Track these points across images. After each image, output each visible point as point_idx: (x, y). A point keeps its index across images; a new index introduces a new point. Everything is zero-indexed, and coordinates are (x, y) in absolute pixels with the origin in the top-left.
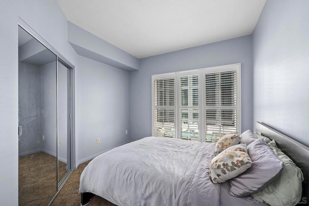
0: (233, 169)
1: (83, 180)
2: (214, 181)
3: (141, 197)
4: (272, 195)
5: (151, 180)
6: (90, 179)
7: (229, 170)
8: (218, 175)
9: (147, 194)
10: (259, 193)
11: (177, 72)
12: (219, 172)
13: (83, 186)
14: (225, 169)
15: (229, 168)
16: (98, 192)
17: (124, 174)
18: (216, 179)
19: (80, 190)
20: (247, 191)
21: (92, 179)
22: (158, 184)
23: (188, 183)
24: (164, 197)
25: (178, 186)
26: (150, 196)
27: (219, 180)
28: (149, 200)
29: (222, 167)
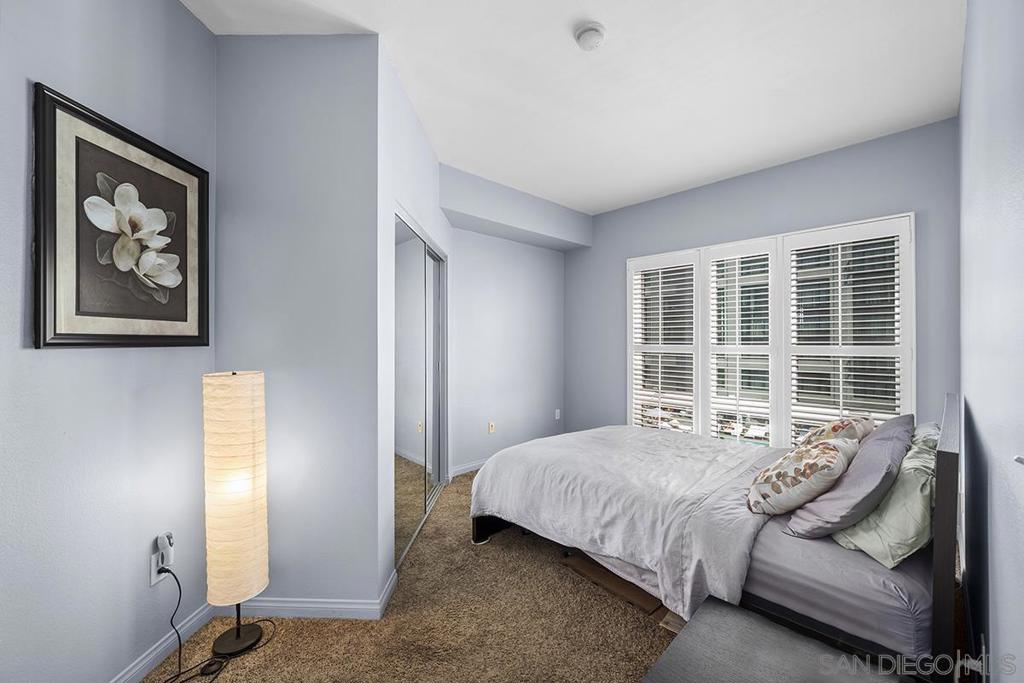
0: (796, 481)
1: (478, 492)
2: (753, 508)
3: (595, 523)
4: (872, 533)
5: (615, 495)
6: (491, 490)
7: (788, 486)
8: (764, 497)
9: (606, 518)
10: (849, 531)
11: (702, 249)
12: (767, 489)
13: (478, 502)
14: (780, 483)
15: (788, 480)
16: (509, 514)
17: (561, 482)
18: (759, 503)
19: (474, 511)
20: (820, 524)
21: (495, 491)
22: (629, 502)
23: (693, 504)
24: (639, 524)
25: (670, 507)
26: (611, 523)
27: (765, 505)
28: (610, 530)
29: (774, 479)
